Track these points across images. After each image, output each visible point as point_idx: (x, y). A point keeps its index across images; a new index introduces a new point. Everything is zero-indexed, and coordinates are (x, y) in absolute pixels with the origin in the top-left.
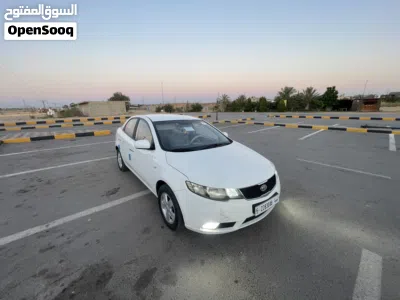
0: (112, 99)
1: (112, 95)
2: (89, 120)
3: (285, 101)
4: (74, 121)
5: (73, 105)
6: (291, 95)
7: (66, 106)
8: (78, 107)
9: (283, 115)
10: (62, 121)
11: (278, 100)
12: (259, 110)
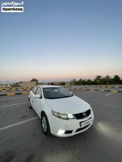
0: (32, 81)
1: (32, 79)
2: (22, 88)
3: (99, 81)
4: (16, 89)
5: (17, 83)
6: (101, 79)
7: (15, 83)
8: (19, 84)
9: (98, 86)
10: (12, 89)
11: (95, 80)
12: (88, 85)
